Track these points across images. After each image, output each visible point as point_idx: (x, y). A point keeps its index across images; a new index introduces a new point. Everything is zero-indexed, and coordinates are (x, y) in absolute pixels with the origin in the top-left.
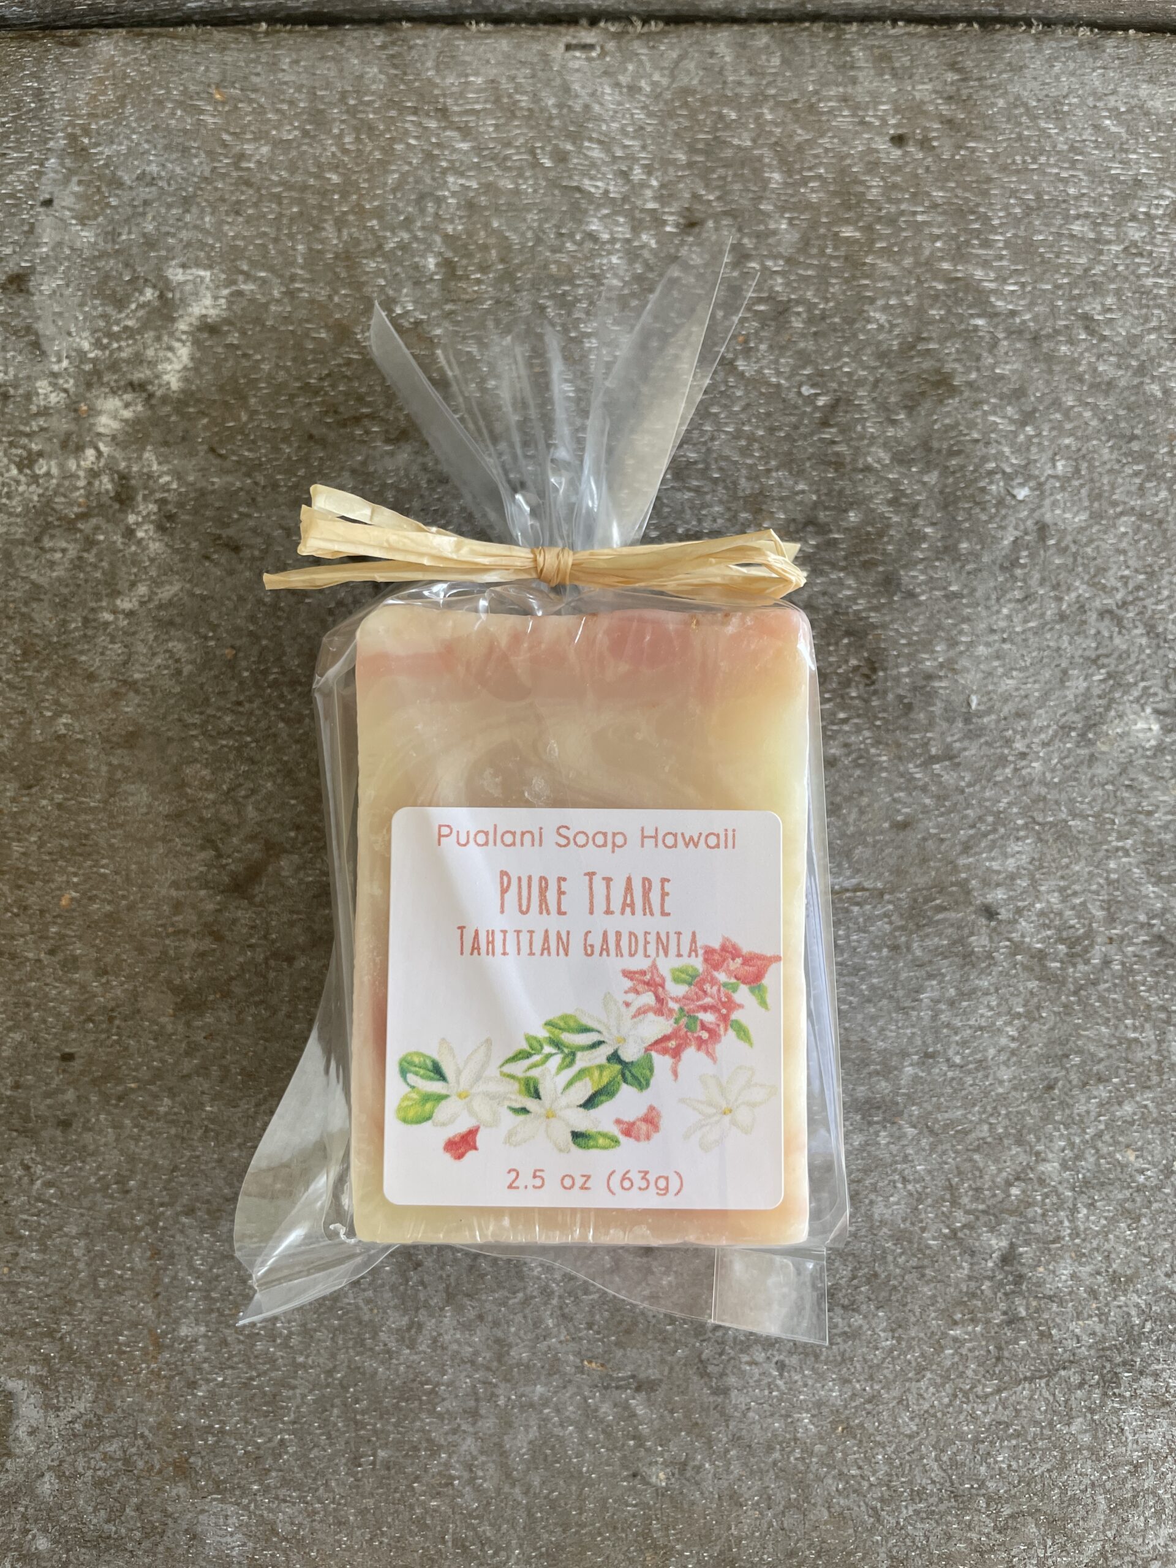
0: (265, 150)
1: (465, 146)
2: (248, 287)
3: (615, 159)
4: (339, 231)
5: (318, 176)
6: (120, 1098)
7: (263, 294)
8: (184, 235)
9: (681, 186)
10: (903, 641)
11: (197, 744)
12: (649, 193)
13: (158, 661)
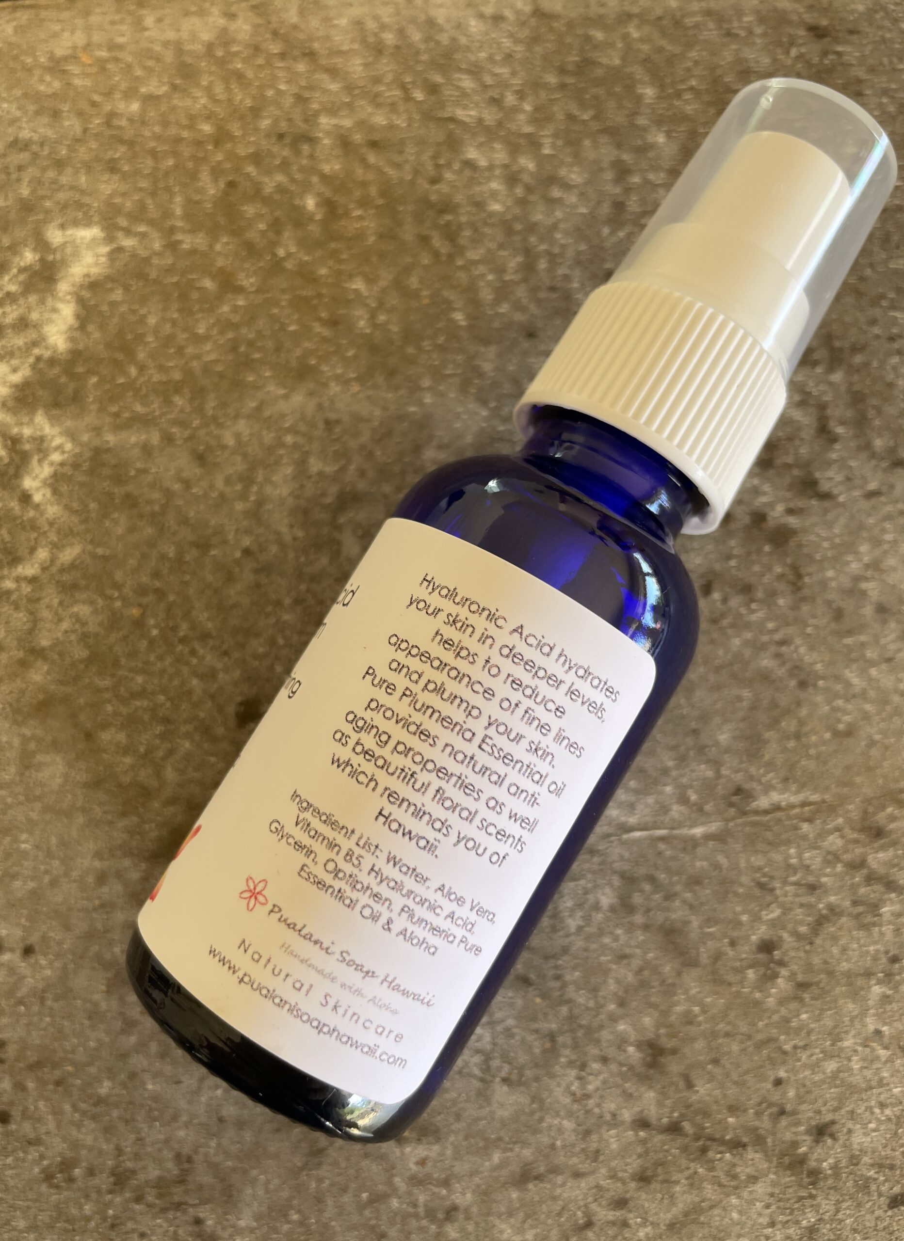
0: (135, 107)
1: (334, 87)
2: (128, 243)
3: (485, 87)
4: (216, 180)
5: (191, 127)
6: (58, 1083)
7: (146, 248)
8: (62, 196)
9: (555, 108)
10: (826, 544)
11: (109, 708)
12: (522, 117)
13: (65, 625)
